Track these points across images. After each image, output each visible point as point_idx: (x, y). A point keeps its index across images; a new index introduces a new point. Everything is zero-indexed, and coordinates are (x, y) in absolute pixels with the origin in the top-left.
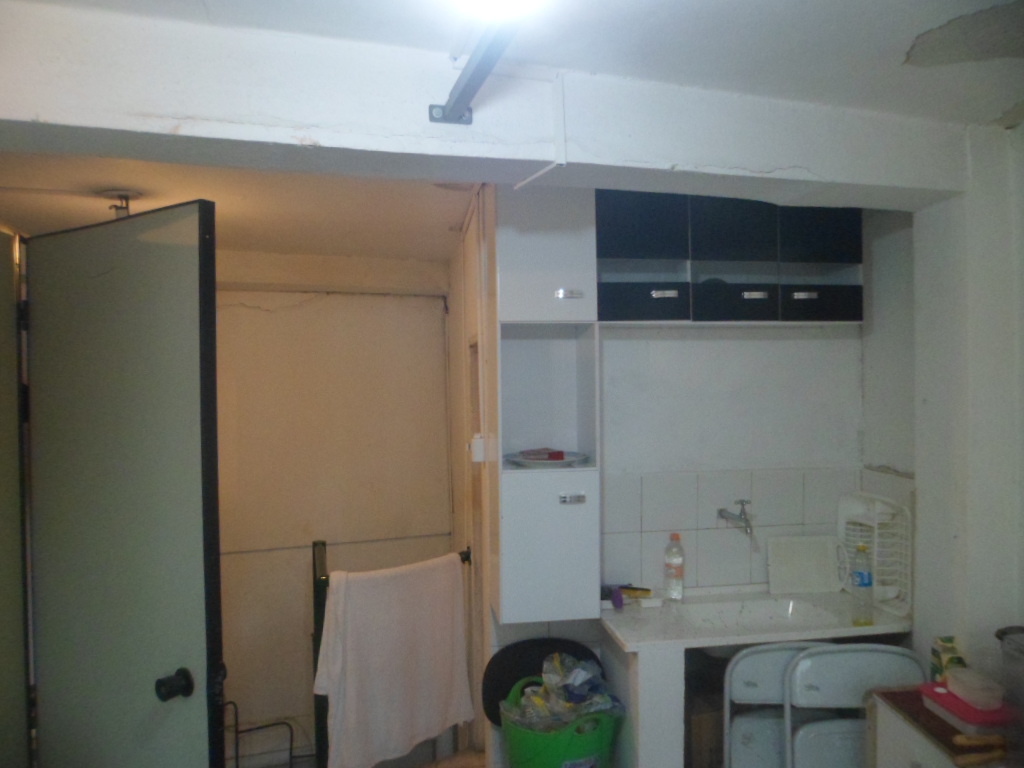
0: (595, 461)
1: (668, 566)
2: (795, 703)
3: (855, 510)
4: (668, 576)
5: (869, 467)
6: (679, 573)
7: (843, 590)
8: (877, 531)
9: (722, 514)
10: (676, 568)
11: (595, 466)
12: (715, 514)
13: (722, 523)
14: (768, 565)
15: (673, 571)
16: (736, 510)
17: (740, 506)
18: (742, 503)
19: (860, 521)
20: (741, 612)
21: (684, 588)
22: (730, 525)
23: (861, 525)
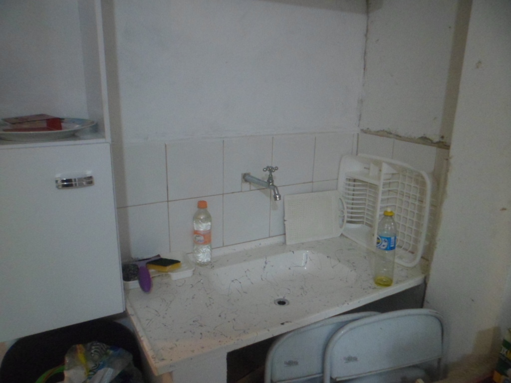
0: (104, 130)
1: (196, 233)
2: (334, 376)
3: (353, 168)
4: (196, 242)
5: (366, 132)
6: (206, 239)
7: (342, 235)
8: (381, 189)
9: (246, 178)
10: (204, 235)
11: (104, 137)
12: (240, 178)
13: (246, 186)
14: (285, 221)
15: (202, 238)
16: (264, 175)
17: (268, 173)
18: (271, 170)
19: (357, 177)
20: (265, 267)
21: (212, 249)
22: (253, 188)
23: (355, 180)
